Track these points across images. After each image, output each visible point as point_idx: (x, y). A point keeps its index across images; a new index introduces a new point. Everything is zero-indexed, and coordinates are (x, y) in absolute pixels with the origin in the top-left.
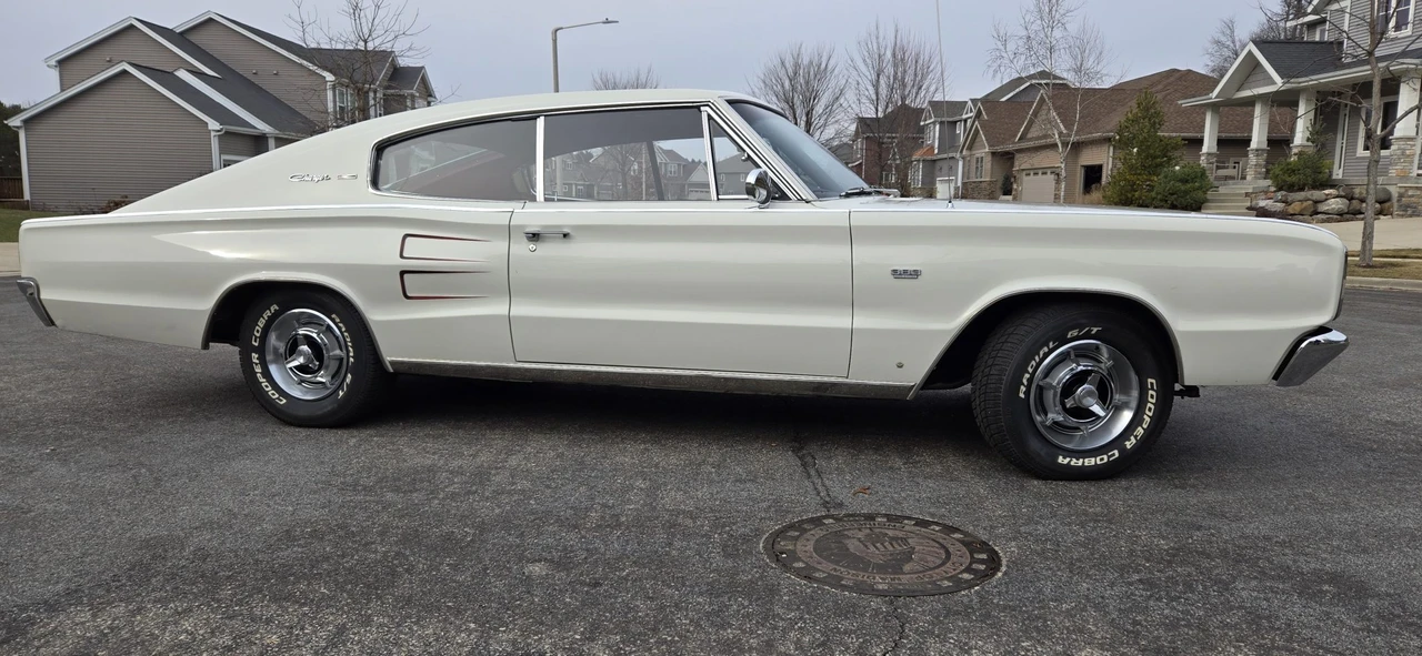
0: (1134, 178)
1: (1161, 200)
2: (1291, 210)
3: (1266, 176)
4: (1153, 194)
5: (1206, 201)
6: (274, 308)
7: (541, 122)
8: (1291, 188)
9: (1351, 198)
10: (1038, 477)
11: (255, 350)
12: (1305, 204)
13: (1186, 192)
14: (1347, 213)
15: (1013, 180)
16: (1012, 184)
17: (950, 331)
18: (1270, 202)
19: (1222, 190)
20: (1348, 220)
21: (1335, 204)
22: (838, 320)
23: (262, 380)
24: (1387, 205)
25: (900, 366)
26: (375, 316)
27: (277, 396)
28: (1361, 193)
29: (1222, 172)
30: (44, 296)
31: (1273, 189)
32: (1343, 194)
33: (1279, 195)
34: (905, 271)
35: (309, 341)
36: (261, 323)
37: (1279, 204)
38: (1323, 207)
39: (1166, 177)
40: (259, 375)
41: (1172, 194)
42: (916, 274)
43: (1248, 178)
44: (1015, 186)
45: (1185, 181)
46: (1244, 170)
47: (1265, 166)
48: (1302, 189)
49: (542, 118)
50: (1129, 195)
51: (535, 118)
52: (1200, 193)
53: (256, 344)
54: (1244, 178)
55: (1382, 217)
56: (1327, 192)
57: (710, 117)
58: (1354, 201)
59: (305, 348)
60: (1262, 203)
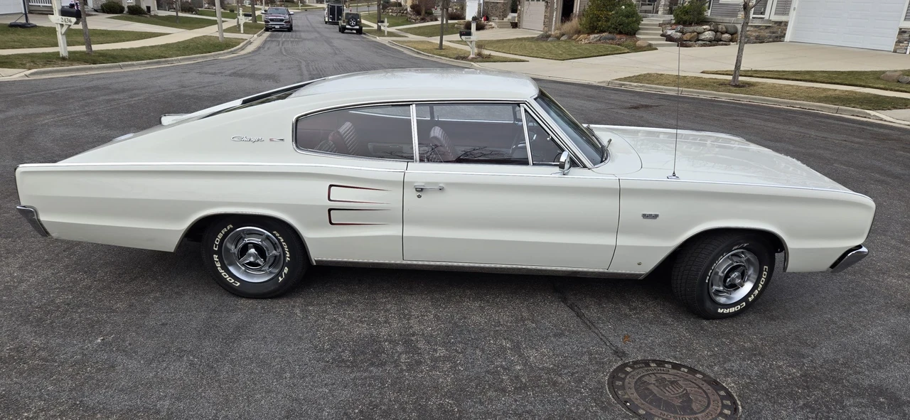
0: (599, 13)
1: (613, 28)
2: (685, 37)
3: (671, 12)
4: (609, 24)
5: (639, 29)
6: (230, 227)
7: (413, 108)
8: (685, 23)
9: (716, 31)
10: (707, 319)
11: (216, 253)
12: (693, 34)
13: (628, 24)
14: (714, 40)
15: (518, 3)
16: (517, 6)
17: (670, 247)
18: (673, 32)
19: (645, 21)
20: (714, 45)
21: (708, 35)
22: (608, 240)
23: (221, 271)
24: (735, 36)
25: (639, 264)
26: (307, 234)
27: (233, 281)
28: (722, 28)
29: (645, 8)
30: (43, 218)
31: (674, 22)
32: (713, 28)
33: (679, 27)
34: (651, 215)
35: (256, 246)
36: (220, 236)
37: (679, 34)
38: (702, 37)
39: (617, 13)
40: (219, 268)
41: (620, 25)
42: (656, 216)
43: (659, 13)
44: (519, 7)
45: (628, 17)
46: (657, 7)
47: (669, 6)
48: (690, 24)
49: (414, 105)
50: (595, 24)
51: (409, 105)
52: (636, 24)
53: (216, 249)
54: (657, 12)
55: (731, 43)
56: (705, 27)
57: (526, 111)
58: (718, 33)
59: (253, 251)
60: (669, 32)
